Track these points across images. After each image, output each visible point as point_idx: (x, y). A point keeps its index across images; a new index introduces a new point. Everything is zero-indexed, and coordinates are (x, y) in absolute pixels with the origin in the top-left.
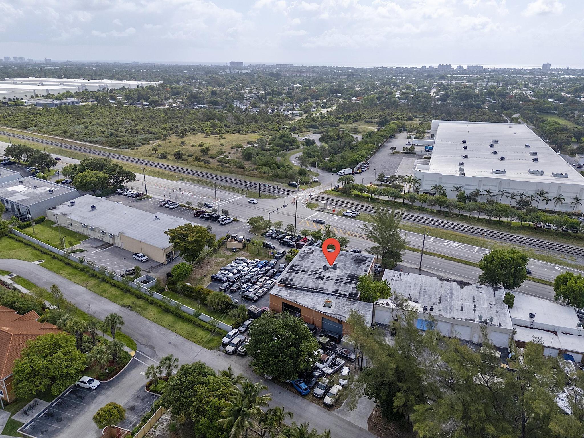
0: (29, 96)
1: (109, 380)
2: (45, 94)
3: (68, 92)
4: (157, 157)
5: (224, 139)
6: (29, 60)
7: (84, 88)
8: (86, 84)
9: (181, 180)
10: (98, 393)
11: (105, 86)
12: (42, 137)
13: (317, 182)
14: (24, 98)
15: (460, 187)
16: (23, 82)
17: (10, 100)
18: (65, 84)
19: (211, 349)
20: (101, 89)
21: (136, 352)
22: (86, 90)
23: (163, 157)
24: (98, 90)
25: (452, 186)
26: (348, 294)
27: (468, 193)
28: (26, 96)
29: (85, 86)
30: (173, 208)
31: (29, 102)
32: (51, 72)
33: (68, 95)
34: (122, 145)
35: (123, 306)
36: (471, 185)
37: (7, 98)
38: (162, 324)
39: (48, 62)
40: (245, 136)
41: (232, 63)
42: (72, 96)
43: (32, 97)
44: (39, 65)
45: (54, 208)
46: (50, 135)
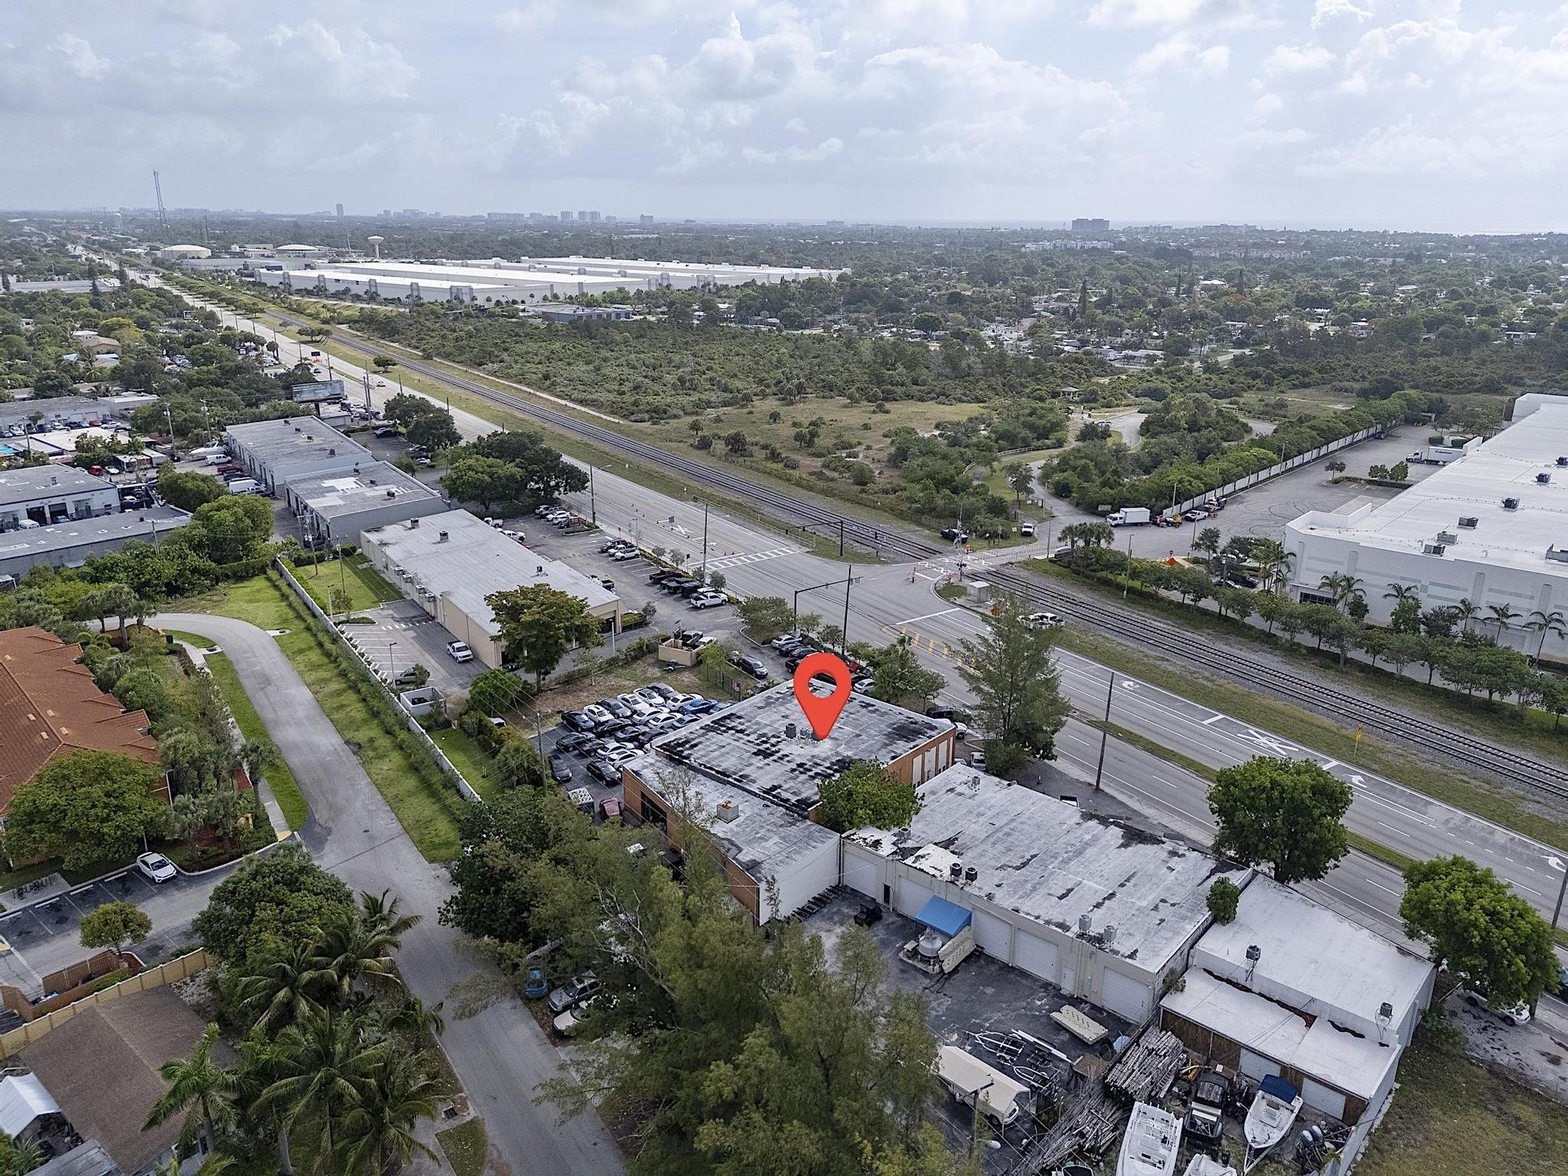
0: (538, 297)
1: (196, 873)
2: (575, 293)
3: (621, 290)
4: (692, 445)
5: (887, 412)
6: (608, 218)
7: (665, 284)
8: (671, 274)
9: (695, 500)
10: (160, 892)
11: (710, 279)
12: (497, 385)
13: (1028, 534)
14: (528, 300)
15: (1409, 589)
16: (549, 266)
17: (498, 303)
18: (629, 271)
19: (432, 861)
20: (702, 284)
21: (293, 834)
22: (668, 286)
23: (704, 445)
24: (693, 288)
25: (1385, 582)
26: (794, 799)
27: (1428, 606)
28: (532, 296)
29: (668, 278)
30: (623, 559)
31: (531, 309)
32: (628, 246)
33: (619, 297)
34: (640, 412)
35: (347, 742)
36: (1450, 587)
37: (494, 301)
38: (386, 791)
39: (646, 223)
40: (947, 408)
41: (1078, 223)
42: (624, 300)
43: (545, 299)
44: (622, 228)
45: (377, 530)
46: (516, 382)
